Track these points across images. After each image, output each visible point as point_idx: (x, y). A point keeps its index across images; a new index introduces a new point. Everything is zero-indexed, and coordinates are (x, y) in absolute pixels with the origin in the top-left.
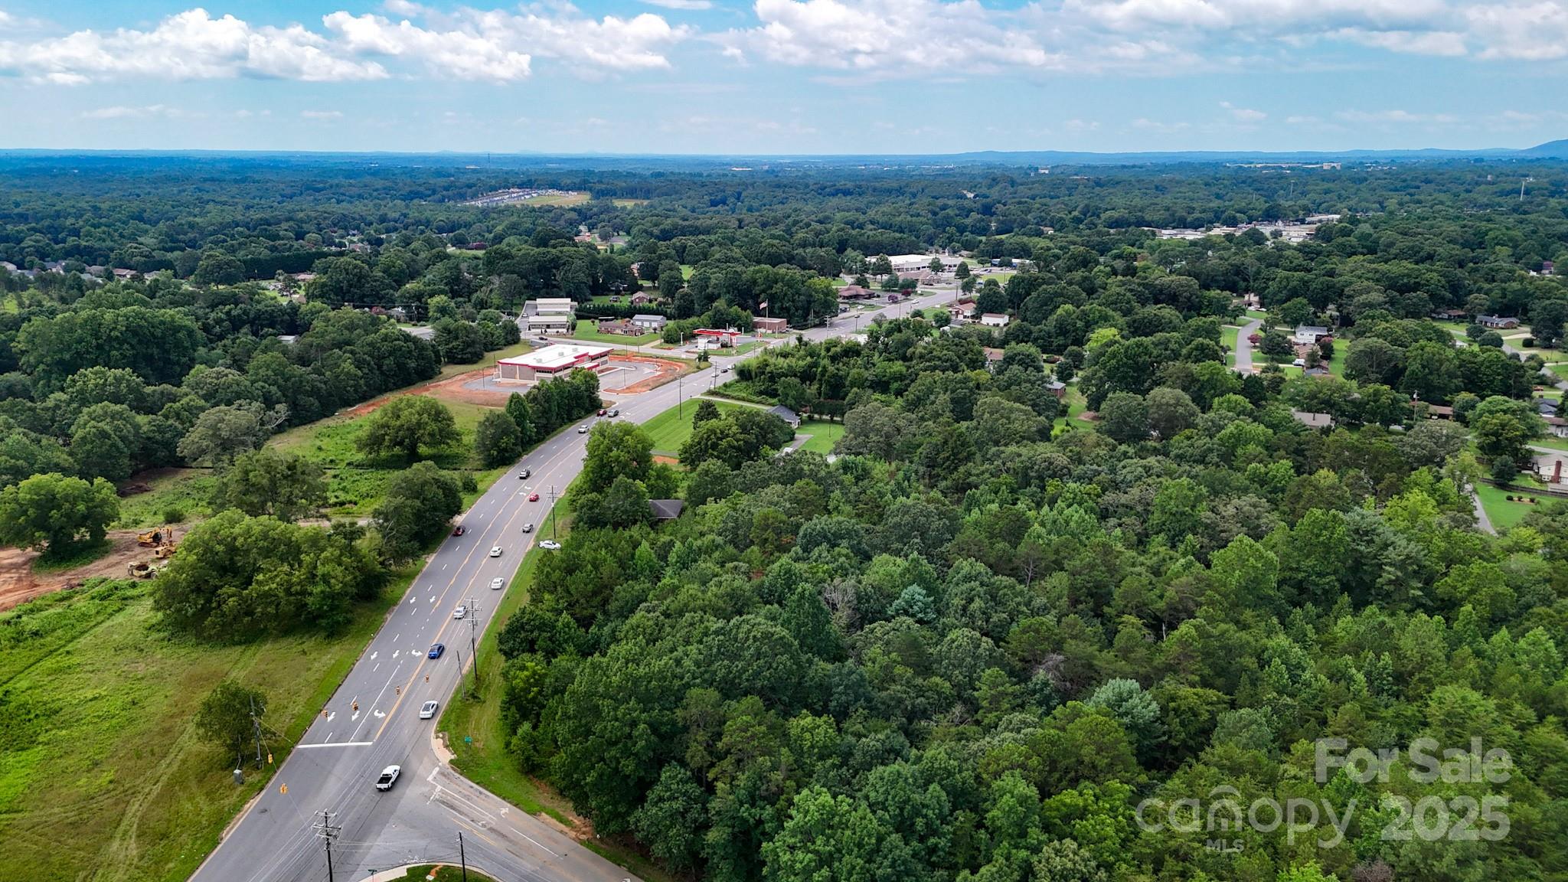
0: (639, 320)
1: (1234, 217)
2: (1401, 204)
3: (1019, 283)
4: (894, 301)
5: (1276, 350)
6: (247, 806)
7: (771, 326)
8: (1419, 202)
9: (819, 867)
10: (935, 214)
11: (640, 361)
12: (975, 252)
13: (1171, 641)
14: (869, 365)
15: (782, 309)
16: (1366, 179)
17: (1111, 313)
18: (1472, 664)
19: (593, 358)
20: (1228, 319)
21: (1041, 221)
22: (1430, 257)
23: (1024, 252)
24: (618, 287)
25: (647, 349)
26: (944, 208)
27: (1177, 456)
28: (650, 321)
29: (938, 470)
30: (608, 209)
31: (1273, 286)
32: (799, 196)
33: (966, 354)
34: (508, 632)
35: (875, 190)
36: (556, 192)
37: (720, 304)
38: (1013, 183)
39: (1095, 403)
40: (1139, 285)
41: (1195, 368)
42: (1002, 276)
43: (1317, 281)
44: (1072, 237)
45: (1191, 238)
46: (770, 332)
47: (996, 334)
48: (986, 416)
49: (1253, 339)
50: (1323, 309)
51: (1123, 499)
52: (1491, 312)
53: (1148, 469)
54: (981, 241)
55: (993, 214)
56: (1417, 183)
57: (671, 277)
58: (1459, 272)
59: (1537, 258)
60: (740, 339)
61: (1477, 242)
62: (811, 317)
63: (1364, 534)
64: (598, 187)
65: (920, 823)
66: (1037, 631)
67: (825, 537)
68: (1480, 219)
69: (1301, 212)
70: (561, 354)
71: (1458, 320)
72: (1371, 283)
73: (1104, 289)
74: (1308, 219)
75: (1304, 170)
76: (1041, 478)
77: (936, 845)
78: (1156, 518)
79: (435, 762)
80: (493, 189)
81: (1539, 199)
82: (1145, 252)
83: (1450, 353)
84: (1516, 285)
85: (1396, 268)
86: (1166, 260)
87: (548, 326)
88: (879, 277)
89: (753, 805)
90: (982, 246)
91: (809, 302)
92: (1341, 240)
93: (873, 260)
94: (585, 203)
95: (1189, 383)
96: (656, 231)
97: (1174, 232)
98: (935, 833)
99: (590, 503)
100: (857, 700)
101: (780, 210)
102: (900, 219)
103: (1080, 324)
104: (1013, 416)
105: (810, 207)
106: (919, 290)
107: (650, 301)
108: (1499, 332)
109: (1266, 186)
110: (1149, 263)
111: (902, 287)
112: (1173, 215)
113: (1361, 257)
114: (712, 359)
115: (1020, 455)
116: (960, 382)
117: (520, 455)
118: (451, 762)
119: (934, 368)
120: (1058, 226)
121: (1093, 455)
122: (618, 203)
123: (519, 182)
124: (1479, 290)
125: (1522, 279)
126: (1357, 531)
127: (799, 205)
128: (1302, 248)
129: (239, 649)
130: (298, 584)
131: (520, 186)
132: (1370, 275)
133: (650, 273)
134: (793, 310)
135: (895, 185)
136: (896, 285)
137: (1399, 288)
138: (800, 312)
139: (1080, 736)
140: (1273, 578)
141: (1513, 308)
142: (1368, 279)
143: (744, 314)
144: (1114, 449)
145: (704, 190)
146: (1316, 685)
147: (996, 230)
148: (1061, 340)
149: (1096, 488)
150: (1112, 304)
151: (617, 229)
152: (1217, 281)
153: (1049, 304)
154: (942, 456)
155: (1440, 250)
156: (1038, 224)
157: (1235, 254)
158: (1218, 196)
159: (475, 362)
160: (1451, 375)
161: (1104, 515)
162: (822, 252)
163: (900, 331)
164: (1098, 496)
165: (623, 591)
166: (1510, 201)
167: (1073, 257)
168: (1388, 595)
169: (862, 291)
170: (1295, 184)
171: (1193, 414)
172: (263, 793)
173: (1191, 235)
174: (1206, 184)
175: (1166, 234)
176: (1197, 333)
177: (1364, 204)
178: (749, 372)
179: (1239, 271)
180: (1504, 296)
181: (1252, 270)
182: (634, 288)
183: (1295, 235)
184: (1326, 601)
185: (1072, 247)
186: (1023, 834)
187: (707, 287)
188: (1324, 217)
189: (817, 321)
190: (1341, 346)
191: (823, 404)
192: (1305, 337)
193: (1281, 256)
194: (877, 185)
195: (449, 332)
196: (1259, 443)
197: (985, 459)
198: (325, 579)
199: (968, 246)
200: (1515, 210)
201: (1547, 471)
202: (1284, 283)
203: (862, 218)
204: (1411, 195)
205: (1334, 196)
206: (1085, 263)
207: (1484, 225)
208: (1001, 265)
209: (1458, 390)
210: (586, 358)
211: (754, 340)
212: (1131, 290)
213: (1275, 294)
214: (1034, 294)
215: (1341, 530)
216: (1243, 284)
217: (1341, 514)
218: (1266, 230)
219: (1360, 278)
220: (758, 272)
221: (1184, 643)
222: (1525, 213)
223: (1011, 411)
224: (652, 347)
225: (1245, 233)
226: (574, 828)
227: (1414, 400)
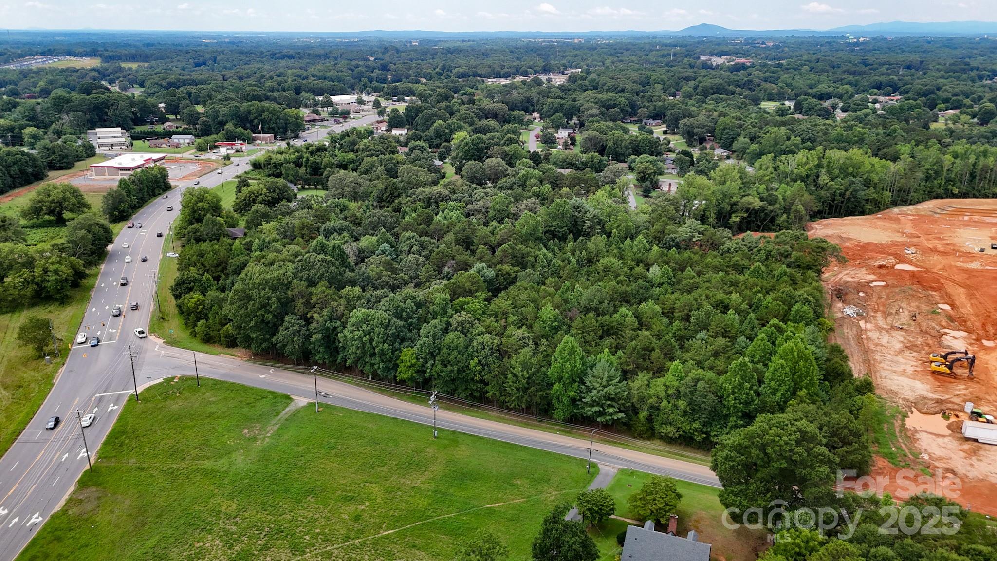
0: (176, 139)
1: (527, 71)
2: (613, 63)
3: (411, 110)
4: (338, 123)
5: (548, 141)
6: (60, 371)
7: (264, 139)
8: (622, 61)
9: (365, 336)
10: (352, 70)
11: (185, 162)
12: (381, 93)
13: (499, 253)
14: (333, 156)
15: (269, 128)
16: (596, 49)
17: (463, 124)
18: (615, 251)
19: (155, 161)
20: (524, 127)
21: (418, 75)
22: (623, 91)
23: (411, 93)
24: (152, 119)
25: (186, 155)
26: (357, 66)
27: (500, 187)
28: (184, 139)
29: (383, 203)
30: (120, 69)
31: (546, 107)
32: (258, 59)
33: (388, 148)
34: (176, 285)
35: (309, 55)
36: (72, 58)
37: (229, 126)
38: (398, 51)
39: (459, 171)
40: (477, 109)
41: (506, 148)
42: (401, 107)
43: (567, 103)
44: (437, 83)
45: (504, 83)
46: (264, 142)
47: (402, 139)
48: (405, 174)
49: (537, 137)
50: (571, 119)
51: (476, 207)
52: (649, 118)
53: (486, 194)
54: (384, 87)
55: (388, 70)
56: (622, 51)
57: (191, 111)
58: (635, 98)
59: (673, 90)
60: (246, 147)
61: (646, 83)
62: (289, 133)
63: (577, 208)
64: (106, 53)
65: (404, 314)
66: (443, 253)
67: (335, 230)
68: (649, 70)
69: (562, 68)
70: (133, 159)
71: (636, 122)
72: (593, 104)
73: (459, 112)
74: (566, 72)
75: (564, 43)
76: (437, 203)
77: (411, 322)
78: (491, 213)
79: (156, 344)
80: (22, 56)
81: (680, 59)
82: (479, 92)
83: (626, 137)
84: (660, 103)
85: (605, 96)
86: (490, 94)
87: (112, 145)
88: (325, 109)
89: (331, 322)
90: (385, 89)
91: (286, 124)
92: (580, 82)
93: (321, 98)
94: (99, 65)
95: (505, 156)
96: (164, 83)
97: (495, 80)
98: (411, 318)
99: (194, 230)
100: (368, 285)
101: (247, 69)
102: (330, 73)
103: (447, 131)
104: (419, 174)
105: (267, 67)
106: (352, 115)
107: (177, 128)
108: (653, 128)
109: (544, 53)
110: (482, 97)
111: (341, 114)
112: (493, 70)
113: (590, 91)
114: (232, 159)
115: (424, 192)
116: (388, 160)
117: (131, 215)
118: (164, 342)
119: (372, 156)
120: (428, 78)
121: (460, 190)
122: (125, 65)
123: (40, 51)
124: (644, 107)
125: (665, 100)
126: (574, 208)
127: (260, 65)
128: (561, 88)
129: (9, 314)
130: (39, 276)
131: (43, 54)
132: (593, 100)
133: (174, 109)
134: (276, 129)
135: (322, 52)
136: (337, 113)
137: (606, 106)
138: (281, 130)
139: (464, 280)
140: (541, 229)
141: (658, 116)
142: (591, 102)
143: (246, 132)
144: (470, 186)
145: (188, 56)
146: (557, 265)
147: (392, 80)
148: (438, 141)
149: (463, 204)
150: (464, 119)
151: (132, 83)
152: (518, 106)
153: (429, 121)
154: (385, 195)
155: (627, 86)
156: (416, 76)
157: (526, 91)
158: (518, 59)
159: (69, 168)
160: (627, 148)
161: (468, 215)
162: (286, 94)
163: (349, 136)
164: (464, 207)
165: (234, 262)
166: (666, 60)
167: (440, 95)
168: (588, 233)
169: (317, 117)
170: (559, 51)
171: (507, 170)
172: (65, 366)
173: (503, 82)
174: (511, 52)
175: (490, 81)
176: (508, 132)
177: (595, 63)
178: (260, 164)
179: (529, 100)
180: (655, 109)
181: (535, 100)
182: (163, 120)
183: (559, 80)
184: (563, 239)
185: (438, 90)
186: (446, 312)
187: (218, 116)
188: (574, 70)
189: (293, 135)
190: (579, 138)
191: (310, 179)
192: (562, 134)
193: (549, 92)
194: (310, 52)
195: (48, 149)
196: (536, 178)
197: (407, 196)
198: (56, 272)
199: (376, 90)
200: (667, 65)
201: (665, 188)
202: (551, 106)
203: (305, 74)
204: (618, 57)
205: (580, 58)
206: (447, 98)
207: (649, 73)
208: (398, 101)
209: (630, 155)
210: (150, 161)
211: (255, 147)
212: (473, 112)
213: (547, 112)
214: (420, 115)
215: (567, 207)
216: (531, 108)
217: (568, 201)
218: (544, 78)
219: (588, 101)
220: (251, 106)
221: (504, 251)
222: (672, 66)
223: (418, 171)
224: (190, 154)
225: (532, 80)
226: (239, 357)
227: (610, 160)
